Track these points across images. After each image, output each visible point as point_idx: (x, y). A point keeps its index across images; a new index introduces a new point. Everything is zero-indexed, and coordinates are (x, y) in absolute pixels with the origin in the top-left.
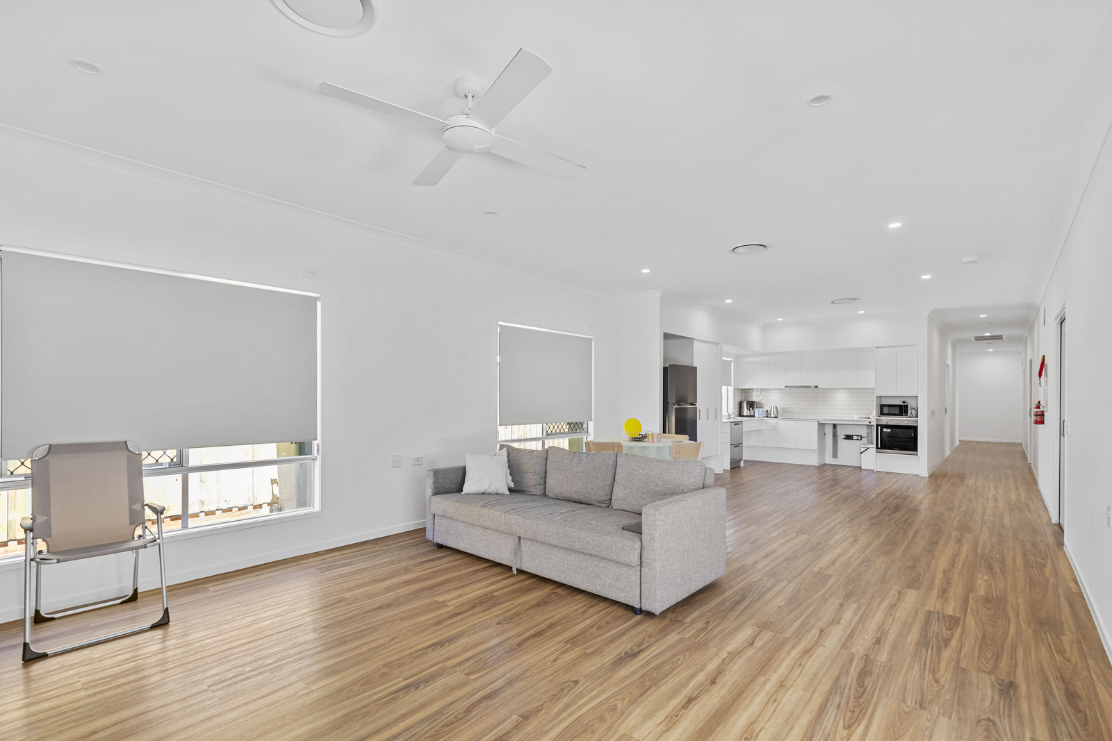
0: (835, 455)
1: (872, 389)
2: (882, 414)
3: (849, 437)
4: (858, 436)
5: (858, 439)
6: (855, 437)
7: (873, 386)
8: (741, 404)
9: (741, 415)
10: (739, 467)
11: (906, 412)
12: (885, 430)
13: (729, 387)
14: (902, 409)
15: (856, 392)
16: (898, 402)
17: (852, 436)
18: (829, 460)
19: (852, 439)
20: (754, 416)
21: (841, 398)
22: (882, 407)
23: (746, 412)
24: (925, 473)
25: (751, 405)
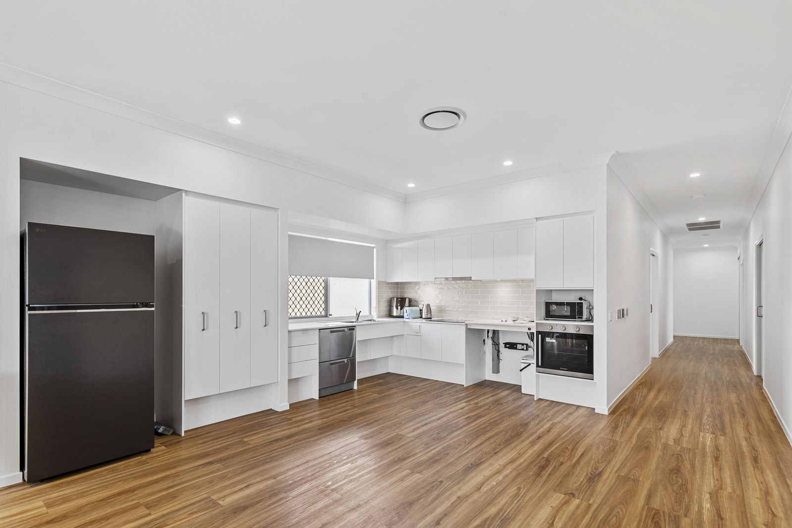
0: (496, 370)
1: (532, 281)
2: (549, 315)
3: (512, 346)
4: (523, 344)
5: (523, 349)
6: (519, 346)
7: (533, 277)
8: (390, 302)
9: (390, 315)
10: (352, 389)
11: (581, 313)
12: (548, 340)
13: (372, 280)
14: (576, 310)
15: (520, 284)
16: (573, 299)
17: (516, 344)
18: (489, 376)
19: (516, 348)
20: (403, 317)
21: (504, 293)
22: (548, 305)
23: (395, 312)
24: (603, 408)
25: (401, 302)
